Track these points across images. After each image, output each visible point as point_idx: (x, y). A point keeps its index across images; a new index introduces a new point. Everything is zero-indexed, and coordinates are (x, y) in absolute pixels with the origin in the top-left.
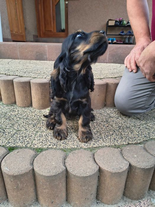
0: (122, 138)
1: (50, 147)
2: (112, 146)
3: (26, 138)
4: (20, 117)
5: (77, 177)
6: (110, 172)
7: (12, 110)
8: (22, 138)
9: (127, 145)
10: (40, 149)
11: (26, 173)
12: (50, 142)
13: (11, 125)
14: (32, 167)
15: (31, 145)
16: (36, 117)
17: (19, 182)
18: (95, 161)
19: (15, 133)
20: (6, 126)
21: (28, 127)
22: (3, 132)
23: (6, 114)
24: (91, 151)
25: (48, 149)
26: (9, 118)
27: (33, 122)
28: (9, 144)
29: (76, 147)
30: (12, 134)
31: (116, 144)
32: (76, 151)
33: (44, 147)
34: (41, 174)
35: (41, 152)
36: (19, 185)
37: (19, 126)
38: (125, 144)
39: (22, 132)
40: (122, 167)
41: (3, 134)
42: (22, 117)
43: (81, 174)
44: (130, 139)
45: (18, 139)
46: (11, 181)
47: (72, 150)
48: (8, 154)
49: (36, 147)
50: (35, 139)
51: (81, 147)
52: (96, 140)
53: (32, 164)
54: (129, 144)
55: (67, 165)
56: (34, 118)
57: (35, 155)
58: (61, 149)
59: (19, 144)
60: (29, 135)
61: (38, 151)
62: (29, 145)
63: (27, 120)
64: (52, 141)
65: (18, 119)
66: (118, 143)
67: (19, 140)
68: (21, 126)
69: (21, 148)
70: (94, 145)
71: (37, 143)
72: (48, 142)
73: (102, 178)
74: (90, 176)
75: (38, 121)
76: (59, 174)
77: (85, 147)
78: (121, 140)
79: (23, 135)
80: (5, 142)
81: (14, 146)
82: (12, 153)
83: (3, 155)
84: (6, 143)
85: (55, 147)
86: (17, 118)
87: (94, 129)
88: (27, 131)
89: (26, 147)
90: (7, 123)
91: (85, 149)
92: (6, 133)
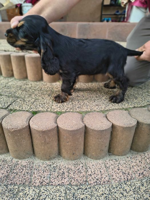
0: (128, 103)
1: (67, 110)
2: (120, 109)
3: (45, 105)
4: (34, 89)
5: (95, 130)
6: (122, 127)
7: (25, 83)
8: (42, 105)
9: (133, 108)
10: (59, 112)
11: (52, 129)
12: (67, 107)
13: (28, 95)
14: (56, 125)
15: (51, 110)
16: (49, 88)
17: (46, 137)
18: (108, 120)
19: (34, 101)
20: (25, 96)
21: (44, 96)
22: (23, 100)
23: (21, 86)
24: (103, 113)
25: (66, 112)
26: (25, 90)
27: (47, 93)
28: (32, 109)
29: (90, 110)
30: (32, 102)
31: (124, 107)
32: (91, 113)
33: (63, 110)
34: (66, 129)
35: (60, 114)
36: (47, 139)
37: (35, 96)
38: (132, 108)
39: (40, 100)
40: (132, 123)
41: (24, 102)
42: (36, 89)
43: (98, 129)
44: (135, 104)
45: (38, 105)
46: (40, 136)
47: (87, 112)
48: (33, 116)
49: (55, 110)
50: (53, 105)
51: (94, 111)
52: (106, 105)
53: (56, 123)
54: (134, 107)
55: (85, 122)
56: (47, 90)
57: (57, 116)
58: (77, 112)
59: (40, 109)
60: (47, 102)
61: (58, 114)
62: (49, 110)
63: (42, 91)
64: (68, 106)
65: (34, 91)
66: (126, 106)
67: (40, 106)
68: (38, 95)
69: (43, 112)
70: (105, 108)
71: (56, 108)
72: (65, 107)
73: (114, 133)
74: (106, 130)
75: (51, 92)
76: (80, 129)
77: (98, 110)
78: (127, 104)
79: (42, 102)
80: (27, 108)
81: (37, 110)
82: (36, 116)
83: (29, 117)
84: (29, 109)
85: (72, 110)
86: (32, 90)
87: (103, 97)
88: (44, 100)
89: (47, 111)
90: (25, 94)
91: (98, 112)
92: (26, 102)
